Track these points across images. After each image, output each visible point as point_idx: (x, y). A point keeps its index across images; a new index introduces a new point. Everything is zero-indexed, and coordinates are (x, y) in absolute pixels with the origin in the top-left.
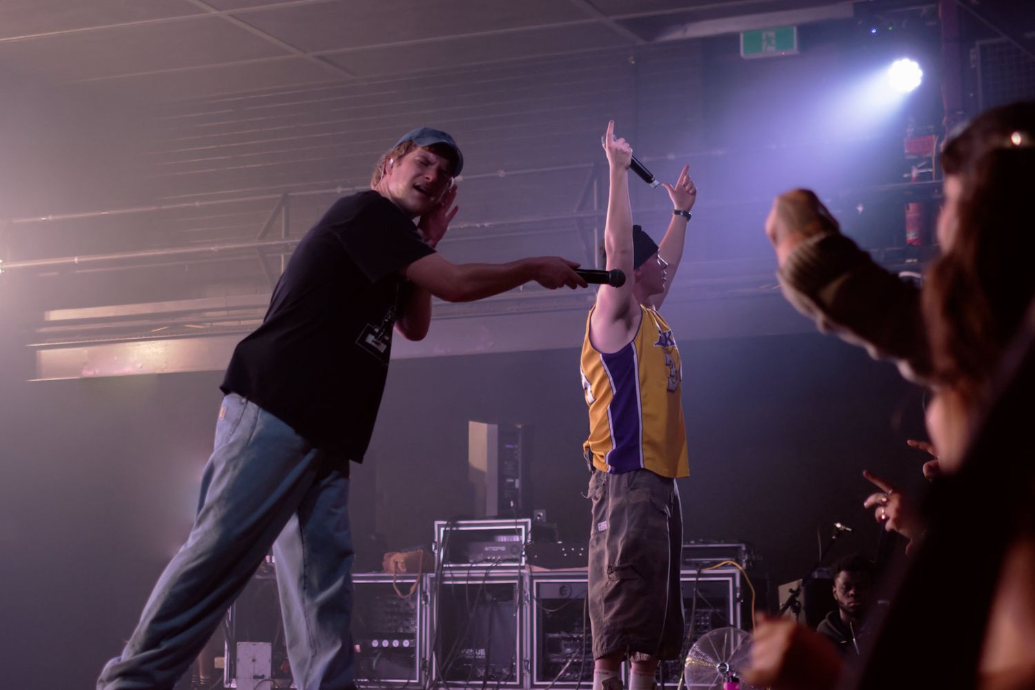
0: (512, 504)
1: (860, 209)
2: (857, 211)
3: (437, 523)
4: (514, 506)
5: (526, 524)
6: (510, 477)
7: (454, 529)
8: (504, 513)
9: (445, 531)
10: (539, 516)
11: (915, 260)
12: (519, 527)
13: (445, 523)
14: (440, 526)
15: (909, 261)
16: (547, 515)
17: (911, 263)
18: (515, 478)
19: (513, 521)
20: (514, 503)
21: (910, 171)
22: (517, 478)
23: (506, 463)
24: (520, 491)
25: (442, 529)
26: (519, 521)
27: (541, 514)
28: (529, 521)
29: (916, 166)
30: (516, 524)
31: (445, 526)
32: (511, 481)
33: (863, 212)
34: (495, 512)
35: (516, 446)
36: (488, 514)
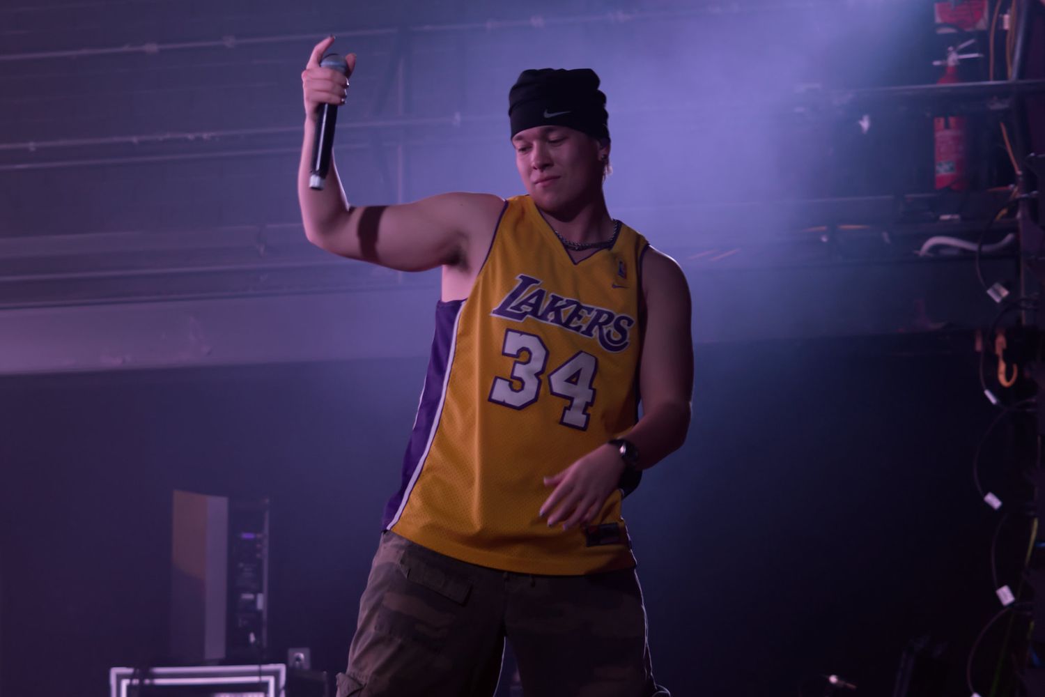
0: (252, 638)
1: (865, 124)
2: (860, 127)
3: (115, 671)
4: (255, 642)
5: (276, 674)
6: (247, 590)
7: (147, 681)
8: (237, 654)
9: (130, 687)
10: (298, 659)
11: (956, 217)
12: (264, 679)
13: (129, 671)
14: (120, 677)
15: (946, 217)
16: (314, 658)
17: (950, 220)
18: (255, 592)
19: (255, 668)
20: (256, 636)
21: (944, 56)
22: (261, 591)
23: (241, 565)
24: (265, 616)
25: (125, 683)
26: (265, 668)
27: (302, 656)
28: (282, 668)
29: (955, 46)
30: (260, 673)
31: (131, 677)
32: (249, 596)
33: (870, 129)
34: (220, 653)
35: (259, 536)
36: (209, 655)
